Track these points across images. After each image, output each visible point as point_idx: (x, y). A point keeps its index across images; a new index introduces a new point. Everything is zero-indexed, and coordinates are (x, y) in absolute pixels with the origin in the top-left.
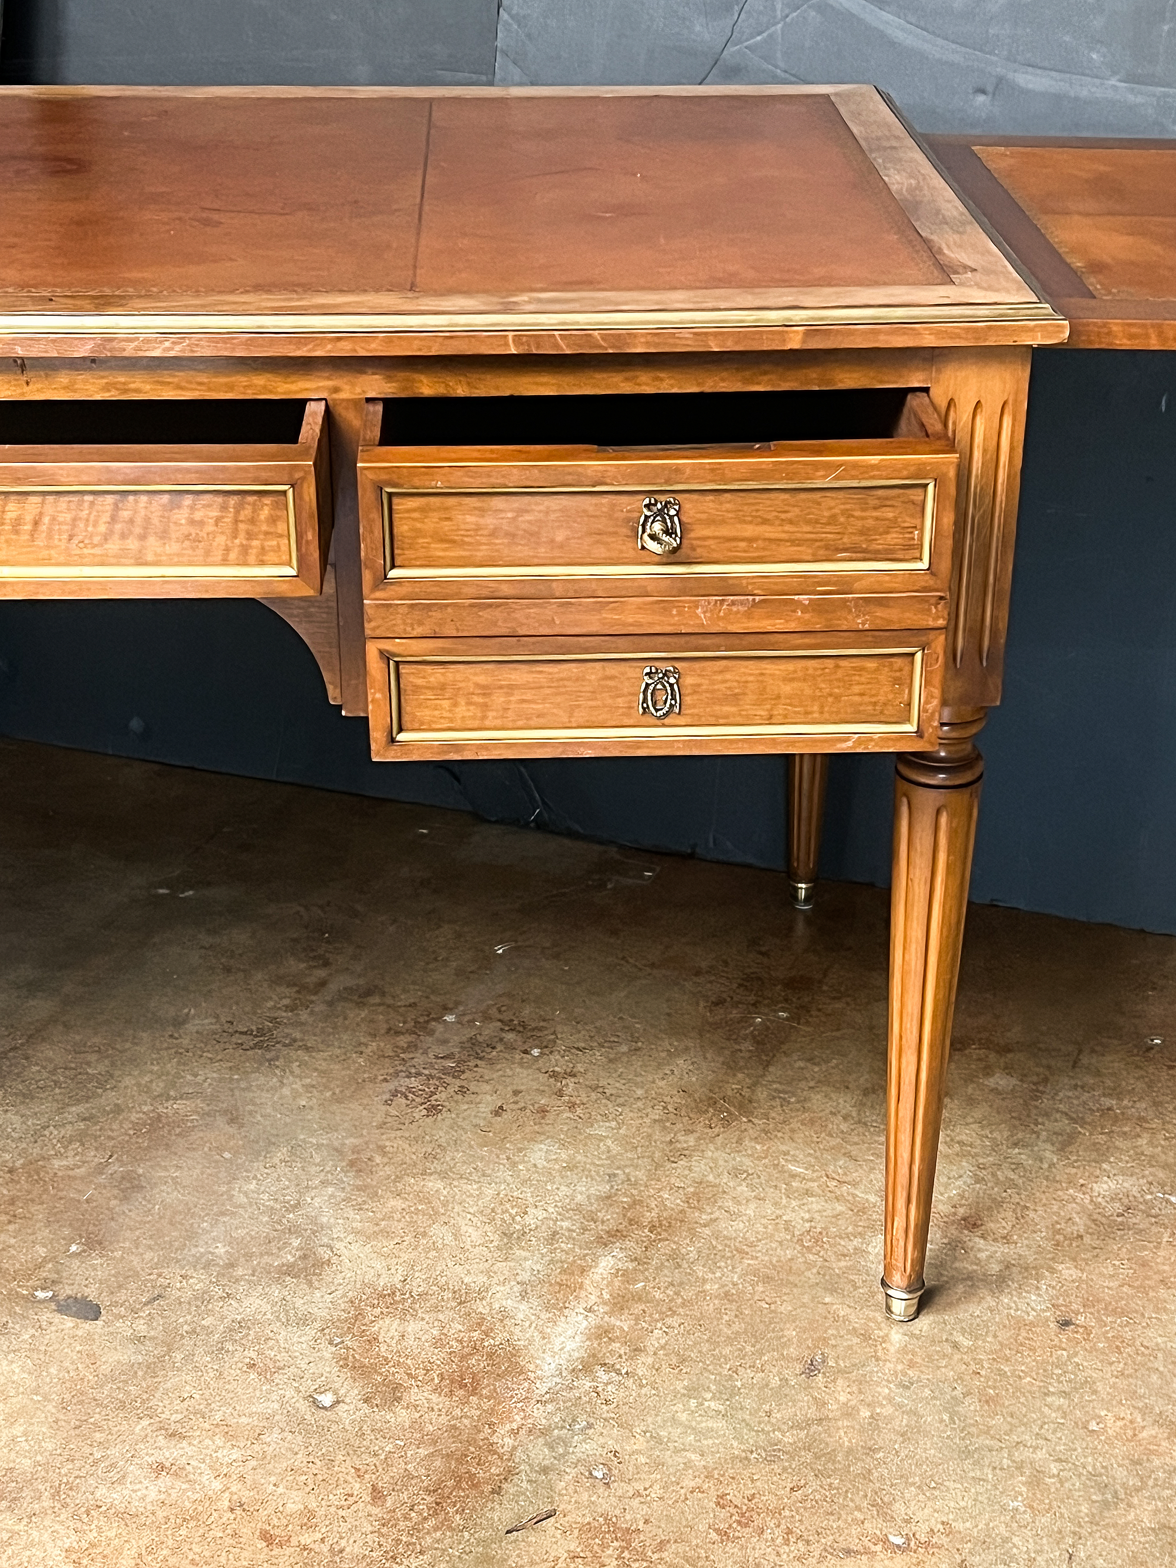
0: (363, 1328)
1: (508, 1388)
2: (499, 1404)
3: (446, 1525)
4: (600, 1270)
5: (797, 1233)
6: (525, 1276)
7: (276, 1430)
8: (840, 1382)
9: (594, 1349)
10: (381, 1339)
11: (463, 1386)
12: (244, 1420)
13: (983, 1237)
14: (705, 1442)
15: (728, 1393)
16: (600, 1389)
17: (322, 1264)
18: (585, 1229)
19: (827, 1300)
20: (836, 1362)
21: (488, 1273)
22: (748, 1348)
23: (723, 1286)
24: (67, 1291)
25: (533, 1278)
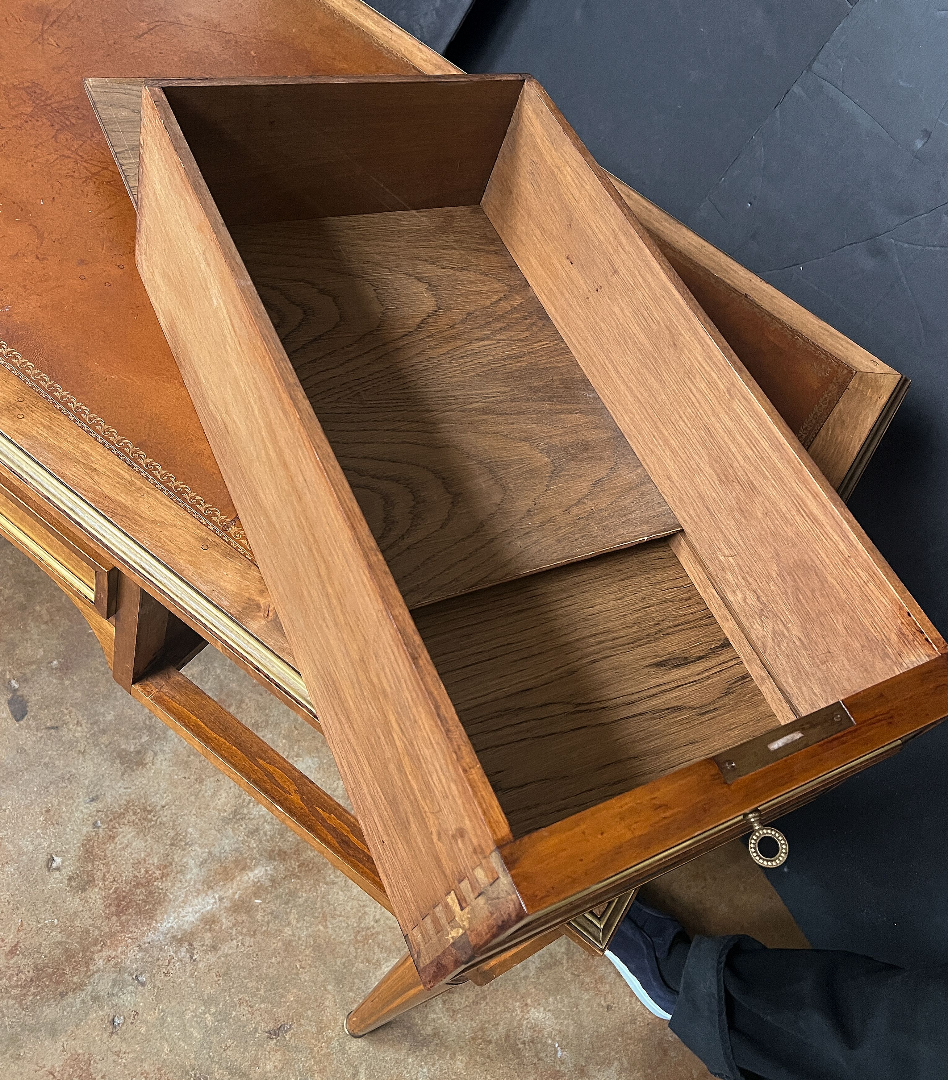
0: (117, 825)
1: (136, 924)
2: (122, 932)
3: (20, 1000)
4: (251, 875)
5: (362, 925)
6: (215, 850)
7: (15, 866)
8: (279, 1055)
9: (198, 929)
10: (116, 841)
11: (118, 906)
12: (10, 847)
13: (444, 1002)
14: (181, 1043)
15: (223, 1017)
16: (173, 961)
17: (141, 764)
18: (272, 838)
19: (329, 987)
20: (290, 1038)
21: (203, 833)
22: (262, 992)
23: (294, 935)
24: (25, 691)
25: (218, 855)
